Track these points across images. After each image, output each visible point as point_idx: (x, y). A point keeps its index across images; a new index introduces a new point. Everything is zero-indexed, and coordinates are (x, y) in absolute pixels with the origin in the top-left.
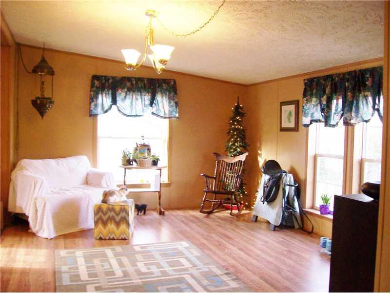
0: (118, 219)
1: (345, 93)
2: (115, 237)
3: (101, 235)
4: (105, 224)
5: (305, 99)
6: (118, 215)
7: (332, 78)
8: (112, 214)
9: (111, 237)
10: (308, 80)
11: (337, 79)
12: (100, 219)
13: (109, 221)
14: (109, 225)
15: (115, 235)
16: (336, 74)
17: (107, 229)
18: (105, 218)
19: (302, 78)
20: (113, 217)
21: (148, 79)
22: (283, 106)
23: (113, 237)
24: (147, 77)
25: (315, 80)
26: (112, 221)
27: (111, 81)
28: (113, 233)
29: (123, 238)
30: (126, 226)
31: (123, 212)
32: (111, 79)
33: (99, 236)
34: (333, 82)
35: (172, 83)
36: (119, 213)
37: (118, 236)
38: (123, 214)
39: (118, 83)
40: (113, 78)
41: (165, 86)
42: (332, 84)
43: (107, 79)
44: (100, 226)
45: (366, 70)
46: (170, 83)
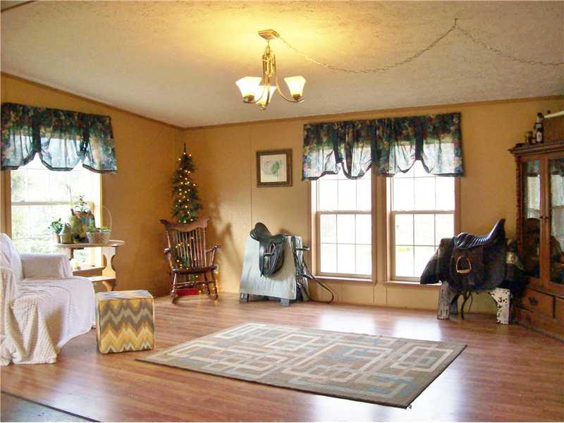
0: (136, 319)
1: (376, 143)
2: (133, 347)
3: (111, 347)
4: (117, 329)
5: (308, 147)
6: (136, 313)
7: (354, 125)
8: (127, 313)
9: (127, 349)
10: (311, 125)
11: (360, 126)
12: (110, 321)
13: (124, 324)
14: (124, 329)
15: (133, 344)
16: (360, 121)
17: (121, 336)
18: (116, 320)
19: (302, 123)
20: (129, 317)
21: (79, 113)
22: (261, 157)
23: (131, 348)
24: (78, 111)
25: (325, 126)
26: (129, 323)
27: (31, 113)
28: (130, 341)
29: (146, 347)
30: (150, 330)
31: (144, 308)
32: (32, 111)
33: (109, 350)
34: (355, 130)
35: (108, 121)
36: (139, 312)
37: (137, 346)
38: (145, 312)
39: (42, 117)
40: (35, 109)
41: (99, 126)
42: (353, 132)
43: (25, 109)
44: (110, 333)
45: (404, 119)
46: (105, 121)
